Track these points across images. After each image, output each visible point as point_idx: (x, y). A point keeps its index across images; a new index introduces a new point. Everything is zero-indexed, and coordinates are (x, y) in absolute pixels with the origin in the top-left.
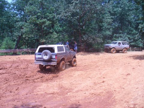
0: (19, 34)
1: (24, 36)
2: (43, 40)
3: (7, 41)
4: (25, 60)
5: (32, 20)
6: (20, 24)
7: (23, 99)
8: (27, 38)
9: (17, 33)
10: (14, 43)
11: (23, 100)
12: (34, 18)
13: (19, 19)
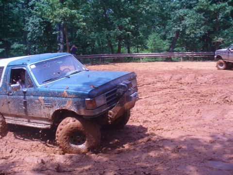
0: (179, 28)
1: (187, 32)
2: (219, 39)
3: (154, 39)
4: (191, 70)
5: (201, 5)
6: (181, 12)
7: (215, 125)
8: (192, 35)
9: (176, 26)
10: (164, 43)
11: (217, 126)
12: (205, 3)
13: (178, 5)
